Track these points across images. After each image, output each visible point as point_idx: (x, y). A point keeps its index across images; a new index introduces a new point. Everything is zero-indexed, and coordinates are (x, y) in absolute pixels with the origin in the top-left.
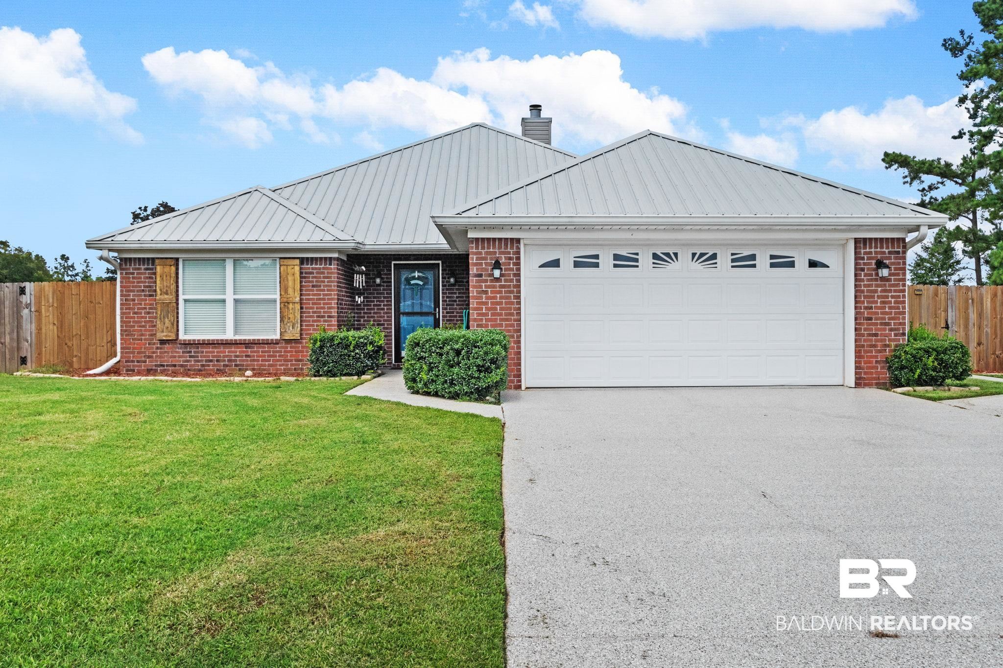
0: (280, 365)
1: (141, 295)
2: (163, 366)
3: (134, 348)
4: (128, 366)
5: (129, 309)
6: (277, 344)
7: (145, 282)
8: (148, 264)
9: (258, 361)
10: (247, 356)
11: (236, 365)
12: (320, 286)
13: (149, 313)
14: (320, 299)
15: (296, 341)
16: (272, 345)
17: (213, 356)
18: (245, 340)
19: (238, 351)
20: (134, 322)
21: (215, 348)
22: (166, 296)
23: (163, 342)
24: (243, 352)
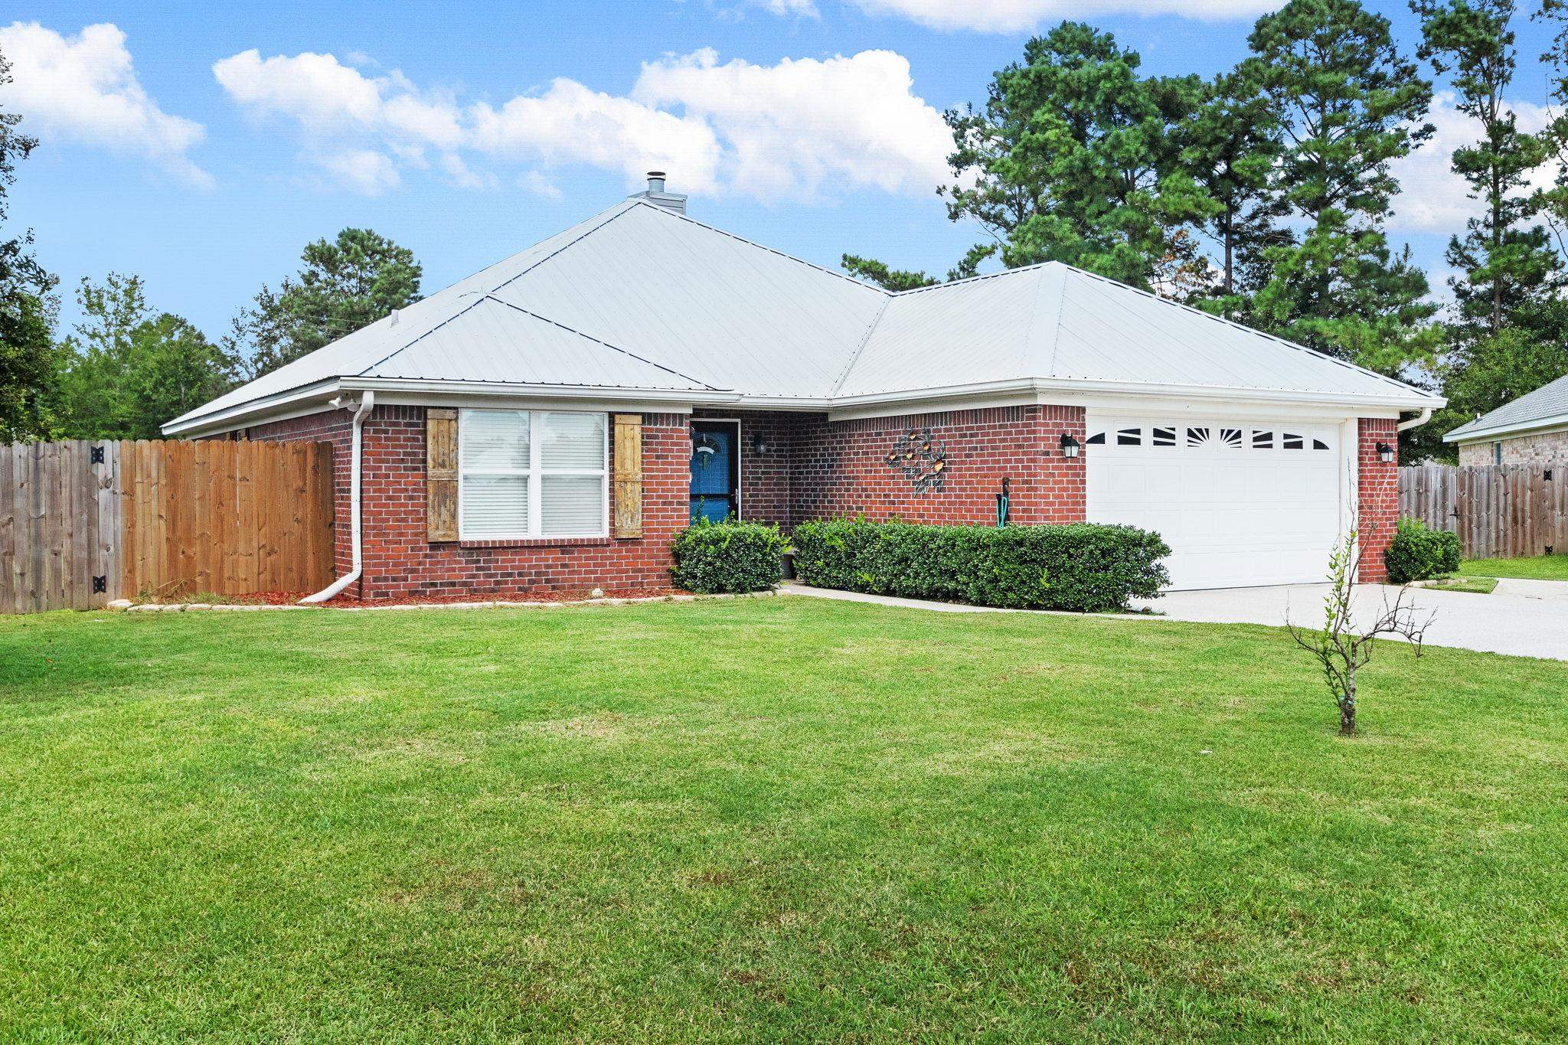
0: (612, 579)
1: (398, 468)
2: (434, 585)
3: (388, 557)
4: (378, 587)
5: (379, 490)
6: (608, 545)
7: (406, 446)
8: (411, 417)
9: (580, 573)
10: (563, 566)
11: (548, 581)
12: (666, 457)
13: (412, 498)
14: (667, 477)
15: (634, 541)
16: (600, 548)
17: (513, 568)
18: (563, 540)
19: (551, 558)
20: (387, 513)
21: (516, 554)
22: (443, 471)
23: (436, 546)
24: (558, 559)
